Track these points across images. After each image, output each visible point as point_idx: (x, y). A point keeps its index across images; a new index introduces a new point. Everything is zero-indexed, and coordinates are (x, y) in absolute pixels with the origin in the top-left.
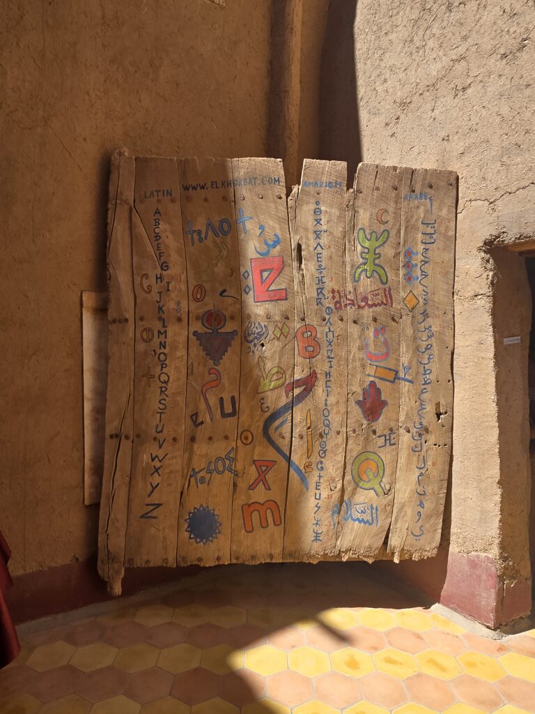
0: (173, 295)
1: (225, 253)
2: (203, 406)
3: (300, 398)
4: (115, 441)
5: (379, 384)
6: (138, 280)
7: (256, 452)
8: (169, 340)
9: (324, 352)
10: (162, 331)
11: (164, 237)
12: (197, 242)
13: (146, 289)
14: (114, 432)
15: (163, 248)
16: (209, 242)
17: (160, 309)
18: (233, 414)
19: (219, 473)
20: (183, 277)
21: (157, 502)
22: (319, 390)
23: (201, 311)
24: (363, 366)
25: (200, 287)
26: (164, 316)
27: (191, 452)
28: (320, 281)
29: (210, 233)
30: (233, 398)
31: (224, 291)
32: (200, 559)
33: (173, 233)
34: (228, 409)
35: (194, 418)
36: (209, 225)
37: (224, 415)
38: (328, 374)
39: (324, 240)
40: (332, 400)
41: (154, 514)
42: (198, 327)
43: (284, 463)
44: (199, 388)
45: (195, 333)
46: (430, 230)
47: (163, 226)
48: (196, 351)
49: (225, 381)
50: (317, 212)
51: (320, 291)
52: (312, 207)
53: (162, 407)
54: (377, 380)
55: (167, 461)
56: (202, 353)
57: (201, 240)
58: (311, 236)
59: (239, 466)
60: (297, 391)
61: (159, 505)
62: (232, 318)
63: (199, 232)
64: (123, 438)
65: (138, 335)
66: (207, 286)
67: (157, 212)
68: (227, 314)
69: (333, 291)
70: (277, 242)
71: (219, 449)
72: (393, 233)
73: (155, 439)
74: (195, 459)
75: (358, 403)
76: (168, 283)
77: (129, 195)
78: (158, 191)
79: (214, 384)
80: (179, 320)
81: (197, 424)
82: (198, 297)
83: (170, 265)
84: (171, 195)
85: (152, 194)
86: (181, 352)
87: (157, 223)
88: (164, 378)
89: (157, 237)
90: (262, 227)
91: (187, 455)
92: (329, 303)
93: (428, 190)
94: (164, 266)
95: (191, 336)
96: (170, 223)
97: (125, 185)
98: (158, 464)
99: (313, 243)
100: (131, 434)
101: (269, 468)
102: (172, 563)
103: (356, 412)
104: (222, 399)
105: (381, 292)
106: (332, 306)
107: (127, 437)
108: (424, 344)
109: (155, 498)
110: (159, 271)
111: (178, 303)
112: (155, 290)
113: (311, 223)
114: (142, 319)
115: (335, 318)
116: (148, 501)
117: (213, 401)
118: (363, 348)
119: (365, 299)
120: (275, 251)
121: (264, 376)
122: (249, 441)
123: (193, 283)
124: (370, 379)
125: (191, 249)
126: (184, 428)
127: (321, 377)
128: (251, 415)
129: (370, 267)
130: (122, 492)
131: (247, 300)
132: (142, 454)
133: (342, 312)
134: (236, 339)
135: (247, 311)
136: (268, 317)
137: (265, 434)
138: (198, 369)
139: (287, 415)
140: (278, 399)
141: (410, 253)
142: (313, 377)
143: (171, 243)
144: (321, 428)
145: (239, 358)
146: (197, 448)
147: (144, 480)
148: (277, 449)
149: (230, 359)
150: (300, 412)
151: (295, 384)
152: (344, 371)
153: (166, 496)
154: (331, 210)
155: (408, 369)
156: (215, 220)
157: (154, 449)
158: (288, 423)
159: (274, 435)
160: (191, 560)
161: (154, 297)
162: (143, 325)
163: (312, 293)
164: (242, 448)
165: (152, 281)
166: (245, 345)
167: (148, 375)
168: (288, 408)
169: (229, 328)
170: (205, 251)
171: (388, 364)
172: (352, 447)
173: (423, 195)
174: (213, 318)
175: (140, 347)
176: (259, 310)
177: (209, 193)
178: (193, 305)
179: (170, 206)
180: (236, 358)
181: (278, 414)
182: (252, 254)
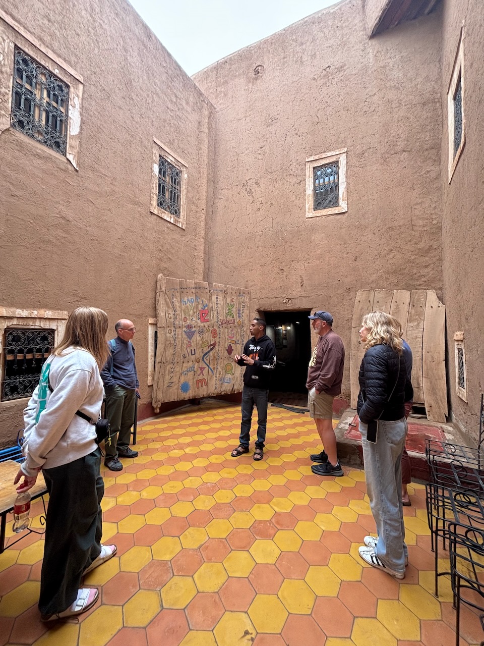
0: (178, 320)
1: (192, 308)
2: (186, 352)
3: (212, 349)
4: (159, 364)
5: (232, 345)
6: (167, 315)
7: (200, 365)
8: (176, 333)
9: (218, 336)
10: (175, 330)
11: (175, 302)
12: (184, 304)
13: (170, 317)
14: (158, 362)
15: (175, 306)
16: (188, 305)
17: (174, 324)
18: (195, 354)
19: (190, 371)
20: (181, 314)
22: (217, 347)
23: (186, 325)
24: (228, 340)
25: (186, 318)
26: (175, 326)
27: (183, 366)
28: (218, 317)
29: (188, 302)
30: (194, 350)
31: (193, 319)
32: (184, 398)
33: (177, 301)
34: (193, 353)
35: (183, 356)
36: (188, 300)
37: (192, 355)
38: (219, 342)
39: (219, 306)
40: (220, 349)
41: (171, 385)
42: (184, 329)
43: (208, 368)
44: (185, 347)
46: (244, 305)
48: (184, 336)
49: (192, 344)
50: (217, 298)
51: (217, 320)
52: (216, 296)
53: (174, 353)
55: (175, 369)
56: (186, 337)
57: (186, 304)
58: (216, 304)
59: (195, 370)
60: (211, 347)
61: (173, 382)
62: (195, 327)
63: (185, 302)
64: (162, 363)
65: (167, 331)
66: (188, 317)
67: (173, 295)
68: (193, 326)
69: (221, 320)
70: (207, 306)
71: (190, 364)
72: (235, 305)
73: (172, 363)
74: (183, 368)
75: (227, 350)
76: (176, 316)
77: (164, 289)
78: (173, 289)
79: (189, 346)
80: (180, 327)
81: (184, 358)
82: (185, 320)
83: (177, 311)
84: (177, 290)
85: (171, 289)
86: (180, 336)
87: (173, 298)
88: (175, 344)
89: (173, 302)
90: (202, 301)
91: (181, 367)
92: (220, 323)
93: (244, 294)
94: (175, 311)
95: (183, 332)
96: (176, 298)
97: (163, 286)
98: (173, 370)
99: (216, 306)
100: (164, 361)
101: (204, 369)
102: (176, 400)
103: (226, 352)
104: (191, 350)
105: (232, 320)
107: (164, 363)
108: (242, 334)
109: (172, 381)
110: (174, 313)
111: (179, 322)
112: (172, 318)
113: (215, 301)
114: (168, 327)
115: (221, 327)
116: (170, 381)
117: (189, 350)
118: (228, 335)
119: (229, 322)
120: (206, 308)
121: (203, 343)
122: (198, 362)
123: (183, 316)
124: (229, 343)
125: (183, 306)
126: (181, 359)
127: (217, 343)
128: (199, 354)
129: (230, 313)
130: (161, 380)
131: (199, 321)
132: (168, 368)
133: (223, 325)
134: (196, 332)
135: (198, 325)
136: (204, 326)
137: (203, 360)
138: (185, 341)
139: (209, 354)
140: (206, 350)
141: (239, 310)
142: (216, 343)
143: (177, 304)
144: (217, 357)
145: (197, 338)
146: (184, 364)
147: (169, 375)
148: (206, 364)
149: (194, 338)
150: (212, 353)
151: (211, 345)
152: (223, 341)
153: (175, 379)
154: (220, 298)
155: (238, 341)
156: (190, 298)
157: (171, 365)
158: (209, 356)
159: (205, 360)
160: (182, 398)
161: (172, 320)
162: (169, 328)
163: (216, 320)
164: (197, 364)
165: (172, 315)
166: (198, 334)
167: (171, 344)
168: (209, 352)
169: (194, 329)
170: (187, 307)
171: (234, 339)
172: (225, 362)
173: (242, 295)
174: (189, 327)
175: (168, 335)
176: (202, 325)
177: (188, 290)
178: (183, 323)
179: (177, 293)
180: (195, 338)
181: (206, 354)
182: (200, 308)
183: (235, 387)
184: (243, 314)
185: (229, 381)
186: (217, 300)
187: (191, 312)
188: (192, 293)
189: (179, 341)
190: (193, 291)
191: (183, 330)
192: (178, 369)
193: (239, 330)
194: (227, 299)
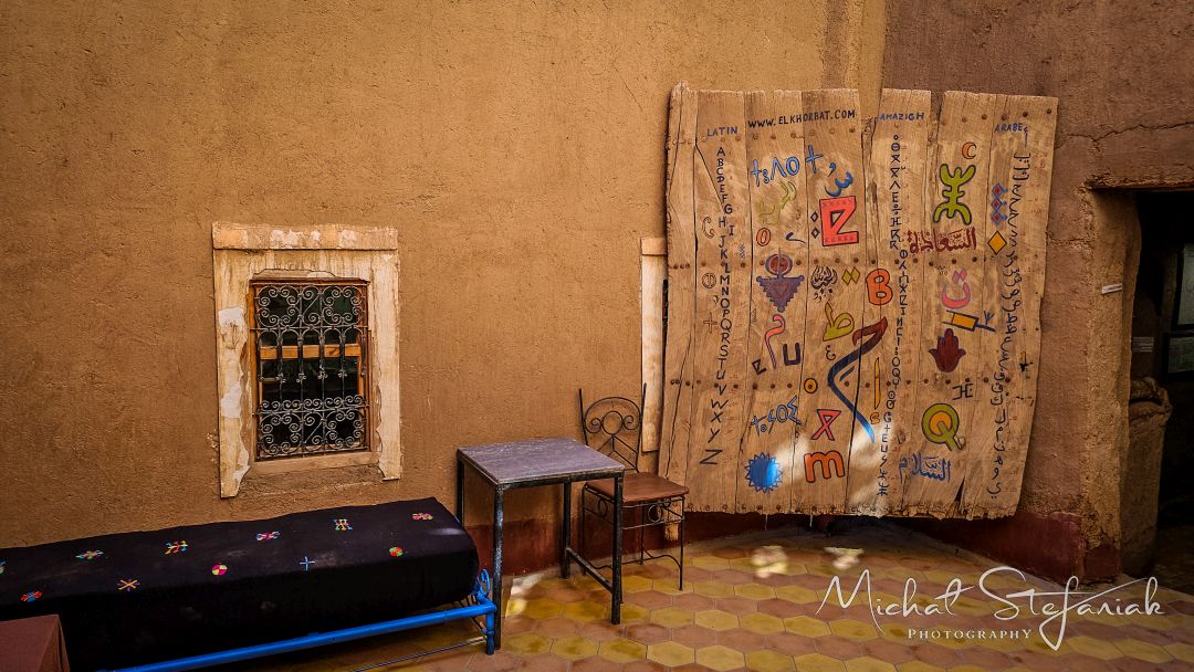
0: (736, 240)
1: (792, 194)
2: (766, 354)
3: (867, 347)
4: (676, 385)
5: (957, 332)
6: (699, 223)
7: (820, 401)
8: (731, 286)
9: (896, 299)
10: (725, 276)
11: (727, 177)
12: (762, 182)
13: (708, 232)
14: (674, 378)
15: (726, 191)
16: (775, 183)
17: (723, 253)
18: (798, 361)
19: (781, 421)
20: (747, 220)
21: (717, 448)
22: (889, 337)
23: (766, 256)
24: (939, 311)
25: (765, 230)
26: (727, 261)
27: (752, 398)
28: (895, 222)
29: (777, 173)
30: (797, 345)
31: (792, 234)
32: (760, 508)
33: (737, 173)
34: (792, 357)
35: (756, 365)
36: (776, 164)
37: (787, 362)
38: (900, 321)
39: (903, 177)
40: (902, 348)
41: (714, 459)
42: (761, 272)
43: (848, 414)
44: (762, 335)
45: (759, 279)
46: (1023, 165)
47: (727, 166)
48: (760, 296)
49: (789, 326)
50: (895, 147)
51: (895, 233)
52: (890, 141)
53: (724, 353)
54: (954, 328)
55: (727, 408)
56: (766, 300)
57: (766, 181)
58: (888, 174)
59: (800, 415)
60: (866, 338)
61: (719, 451)
62: (799, 263)
63: (765, 172)
64: (684, 383)
65: (699, 280)
66: (773, 229)
67: (721, 151)
68: (793, 259)
69: (909, 233)
70: (850, 181)
71: (782, 396)
72: (980, 169)
73: (716, 385)
74: (756, 407)
75: (932, 352)
76: (732, 226)
77: (690, 133)
78: (722, 129)
79: (776, 331)
80: (743, 265)
81: (759, 371)
82: (763, 240)
83: (734, 208)
84: (736, 132)
85: (715, 132)
86: (745, 298)
87: (720, 162)
88: (726, 324)
89: (721, 178)
90: (833, 166)
91: (748, 402)
92: (904, 245)
93: (1022, 120)
94: (728, 209)
95: (754, 282)
96: (734, 163)
97: (687, 123)
98: (718, 410)
99: (889, 181)
100: (691, 379)
101: (832, 419)
102: (731, 510)
103: (930, 361)
104: (786, 345)
105: (964, 233)
106: (908, 249)
107: (688, 384)
108: (1009, 291)
109: (715, 444)
110: (722, 214)
111: (742, 248)
112: (718, 234)
113: (888, 161)
114: (704, 265)
115: (909, 261)
116: (708, 447)
117: (776, 348)
118: (942, 295)
119: (945, 241)
120: (847, 191)
121: (831, 322)
122: (812, 388)
123: (757, 226)
124: (946, 327)
125: (756, 190)
126: (746, 375)
127: (892, 324)
128: (816, 362)
129: (952, 205)
130: (682, 438)
131: (816, 242)
132: (702, 399)
133: (919, 256)
134: (803, 285)
135: (815, 255)
136: (837, 261)
137: (831, 383)
138: (762, 316)
139: (855, 363)
140: (844, 347)
141: (998, 190)
142: (883, 323)
143: (735, 184)
144: (890, 378)
145: (805, 304)
146: (759, 395)
147: (704, 425)
148: (843, 398)
149: (795, 305)
150: (868, 361)
151: (864, 331)
152: (917, 317)
153: (727, 442)
154: (913, 146)
155: (988, 317)
156: (783, 158)
157: (714, 395)
158: (855, 372)
159: (839, 385)
160: (751, 507)
161: (716, 241)
162: (704, 270)
163: (886, 234)
164: (805, 399)
165: (715, 224)
166: (812, 290)
167: (710, 322)
168: (856, 356)
169: (795, 273)
170: (771, 192)
171: (968, 310)
172: (924, 397)
173: (1017, 126)
174: (779, 263)
175: (703, 293)
176: (829, 254)
177: (776, 129)
178: (757, 250)
179: (735, 144)
180: (801, 304)
181: (845, 361)
182: (821, 194)
183: (967, 498)
184: (1018, 207)
185: (938, 472)
186: (896, 158)
187: (787, 212)
188: (793, 135)
189: (739, 313)
190: (798, 128)
191: (755, 276)
192: (736, 407)
193: (994, 274)
194: (939, 149)
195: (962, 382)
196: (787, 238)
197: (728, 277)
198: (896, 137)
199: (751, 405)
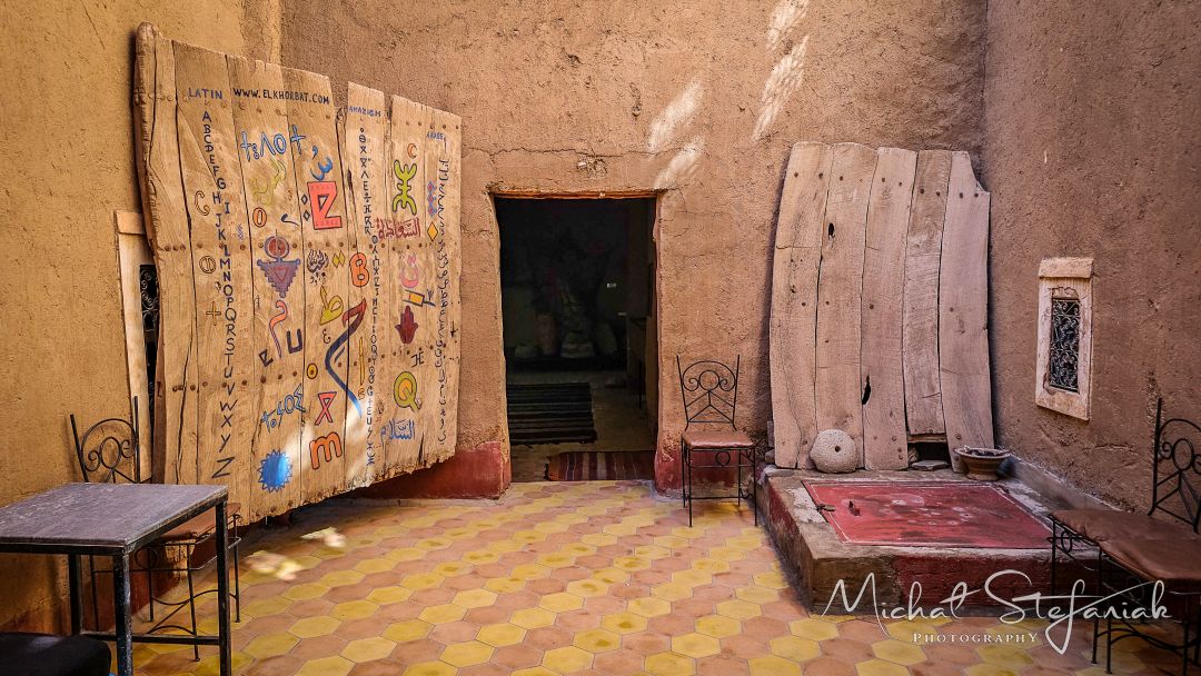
0: (233, 218)
1: (282, 174)
2: (272, 344)
3: (352, 328)
4: (180, 393)
5: (414, 309)
6: (191, 198)
7: (321, 386)
8: (232, 271)
9: (372, 281)
10: (225, 259)
11: (216, 146)
12: (252, 158)
13: (202, 209)
14: (177, 384)
15: (217, 163)
16: (265, 160)
17: (221, 234)
18: (301, 347)
19: (289, 412)
20: (242, 197)
21: (229, 456)
22: (368, 317)
23: (264, 238)
24: (400, 291)
25: (261, 210)
26: (226, 242)
27: (262, 393)
28: (368, 209)
29: (266, 148)
30: (299, 331)
31: (285, 216)
32: (273, 510)
33: (226, 143)
35: (263, 356)
36: (264, 140)
37: (291, 350)
38: (375, 301)
39: (370, 167)
40: (378, 325)
41: (227, 470)
42: (260, 255)
43: (343, 392)
44: (267, 324)
45: (259, 262)
46: (445, 168)
47: (214, 135)
48: (262, 282)
49: (291, 313)
50: (363, 139)
51: (368, 219)
52: (358, 133)
53: (230, 347)
54: (411, 305)
55: (236, 409)
56: (268, 285)
57: (257, 157)
58: (359, 164)
59: (306, 405)
60: (353, 319)
61: (231, 459)
62: (295, 246)
63: (255, 147)
64: (188, 388)
65: (196, 265)
66: (268, 209)
67: (206, 116)
68: (290, 242)
69: (378, 220)
70: (330, 167)
71: (289, 385)
72: (420, 167)
73: (225, 385)
74: (265, 402)
75: (398, 327)
76: (227, 204)
78: (205, 91)
79: (280, 318)
80: (243, 247)
81: (267, 363)
82: (259, 221)
83: (227, 182)
84: (221, 97)
85: (198, 93)
86: (247, 284)
87: (208, 129)
88: (230, 314)
89: (209, 147)
90: (315, 149)
91: (257, 398)
92: (374, 231)
93: (443, 131)
94: (221, 183)
95: (255, 266)
96: (222, 132)
97: (162, 72)
98: (227, 413)
99: (360, 171)
100: (196, 382)
101: (330, 401)
102: (246, 522)
103: (397, 333)
104: (289, 333)
105: (412, 222)
106: (377, 234)
107: (193, 388)
108: (441, 271)
109: (227, 453)
110: (216, 189)
111: (240, 228)
112: (213, 212)
113: (358, 151)
114: (200, 246)
115: (379, 245)
116: (220, 457)
117: (281, 336)
118: (401, 277)
119: (402, 228)
120: (329, 176)
121: (326, 306)
122: (314, 375)
123: (252, 205)
124: (406, 304)
125: (247, 165)
126: (253, 368)
127: (370, 304)
128: (316, 349)
129: (402, 201)
130: (189, 452)
131: (308, 225)
132: (210, 405)
133: (385, 242)
134: (300, 267)
135: (309, 239)
136: (328, 245)
137: (328, 366)
138: (265, 303)
139: (345, 344)
140: (337, 329)
141: (431, 187)
142: (364, 303)
143: (226, 156)
144: (371, 354)
145: (303, 289)
146: (269, 389)
147: (214, 433)
148: (337, 380)
149: (295, 288)
150: (355, 338)
151: (350, 313)
152: (387, 297)
153: (239, 447)
154: (374, 140)
155: (430, 294)
156: (271, 134)
157: (223, 396)
158: (345, 354)
159: (334, 366)
160: (265, 512)
161: (212, 219)
162: (201, 253)
163: (361, 221)
164: (308, 383)
165: (209, 200)
166: (308, 274)
167: (214, 313)
168: (345, 337)
169: (293, 255)
170: (263, 170)
171: (419, 289)
172: (394, 369)
173: (440, 135)
174: (276, 245)
175: (202, 279)
176: (320, 237)
177: (261, 102)
178: (255, 231)
179: (220, 110)
180: (300, 289)
181: (337, 344)
182: (308, 177)
183: (427, 449)
184: (443, 202)
185: (407, 432)
186: (363, 149)
187: (279, 192)
188: (278, 111)
189: (243, 301)
190: (282, 104)
191: (255, 259)
192: (246, 407)
193: (432, 258)
194: (392, 146)
195: (417, 352)
196: (283, 219)
197: (228, 261)
198: (362, 130)
199: (261, 402)
